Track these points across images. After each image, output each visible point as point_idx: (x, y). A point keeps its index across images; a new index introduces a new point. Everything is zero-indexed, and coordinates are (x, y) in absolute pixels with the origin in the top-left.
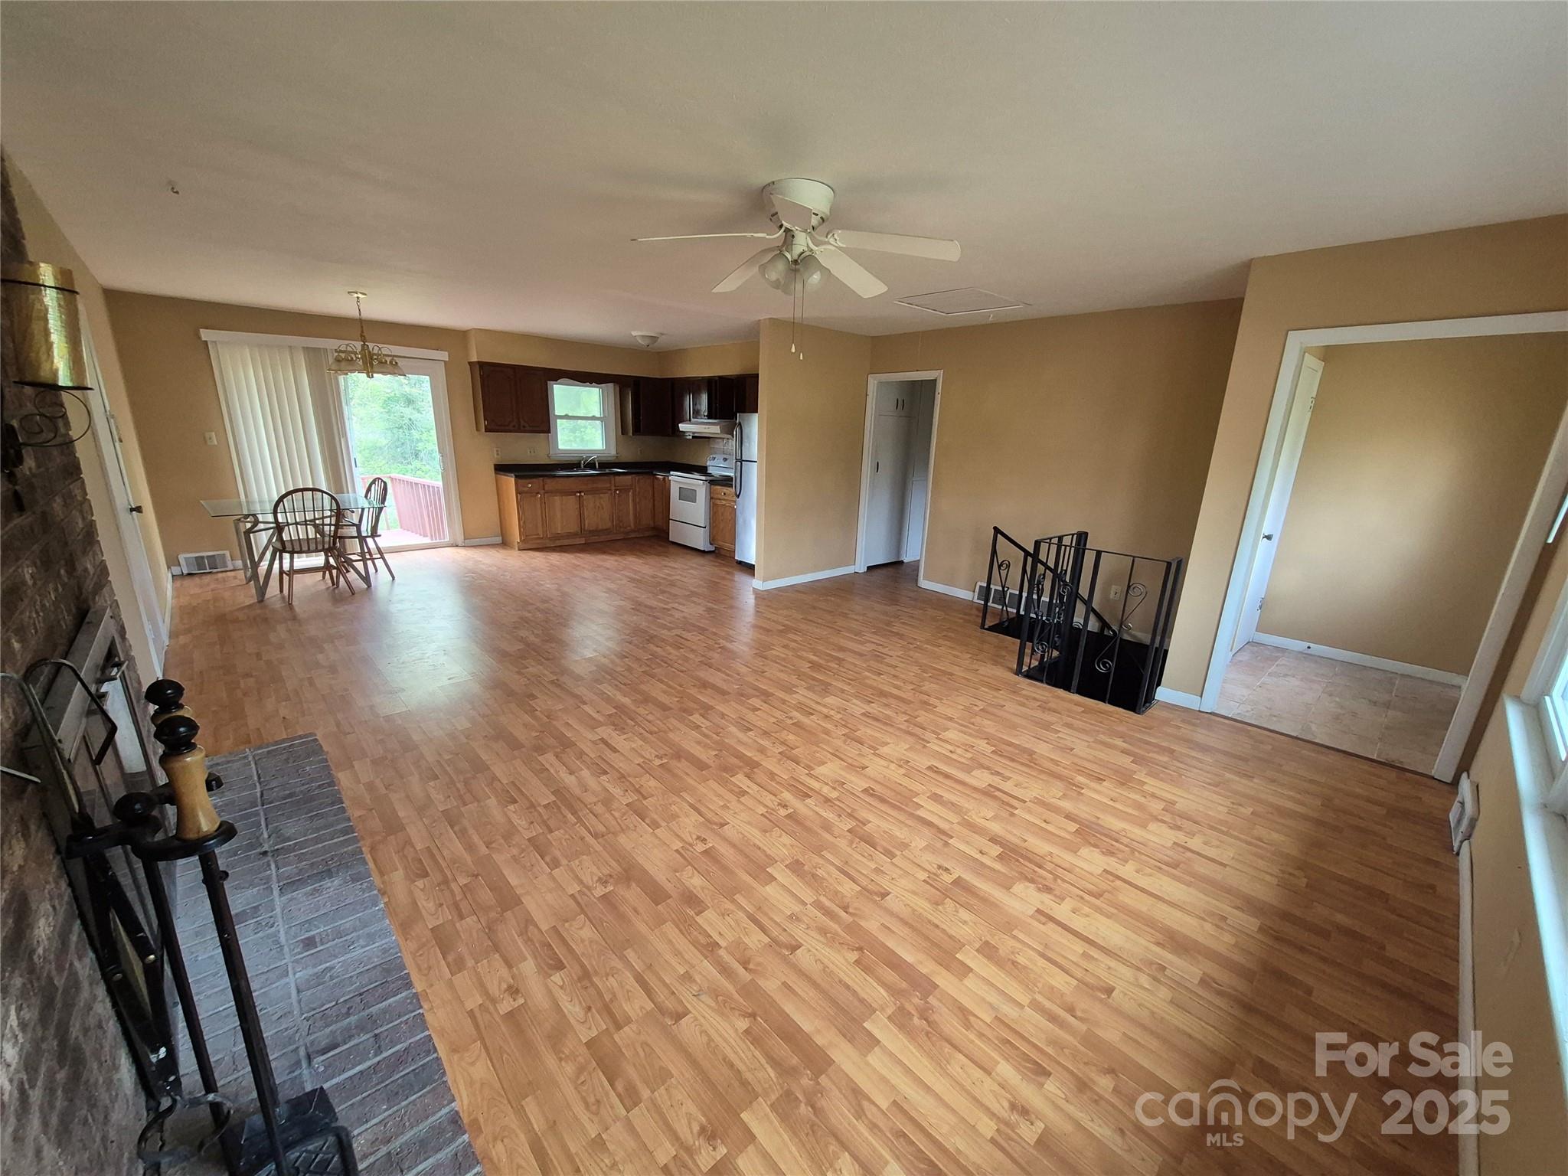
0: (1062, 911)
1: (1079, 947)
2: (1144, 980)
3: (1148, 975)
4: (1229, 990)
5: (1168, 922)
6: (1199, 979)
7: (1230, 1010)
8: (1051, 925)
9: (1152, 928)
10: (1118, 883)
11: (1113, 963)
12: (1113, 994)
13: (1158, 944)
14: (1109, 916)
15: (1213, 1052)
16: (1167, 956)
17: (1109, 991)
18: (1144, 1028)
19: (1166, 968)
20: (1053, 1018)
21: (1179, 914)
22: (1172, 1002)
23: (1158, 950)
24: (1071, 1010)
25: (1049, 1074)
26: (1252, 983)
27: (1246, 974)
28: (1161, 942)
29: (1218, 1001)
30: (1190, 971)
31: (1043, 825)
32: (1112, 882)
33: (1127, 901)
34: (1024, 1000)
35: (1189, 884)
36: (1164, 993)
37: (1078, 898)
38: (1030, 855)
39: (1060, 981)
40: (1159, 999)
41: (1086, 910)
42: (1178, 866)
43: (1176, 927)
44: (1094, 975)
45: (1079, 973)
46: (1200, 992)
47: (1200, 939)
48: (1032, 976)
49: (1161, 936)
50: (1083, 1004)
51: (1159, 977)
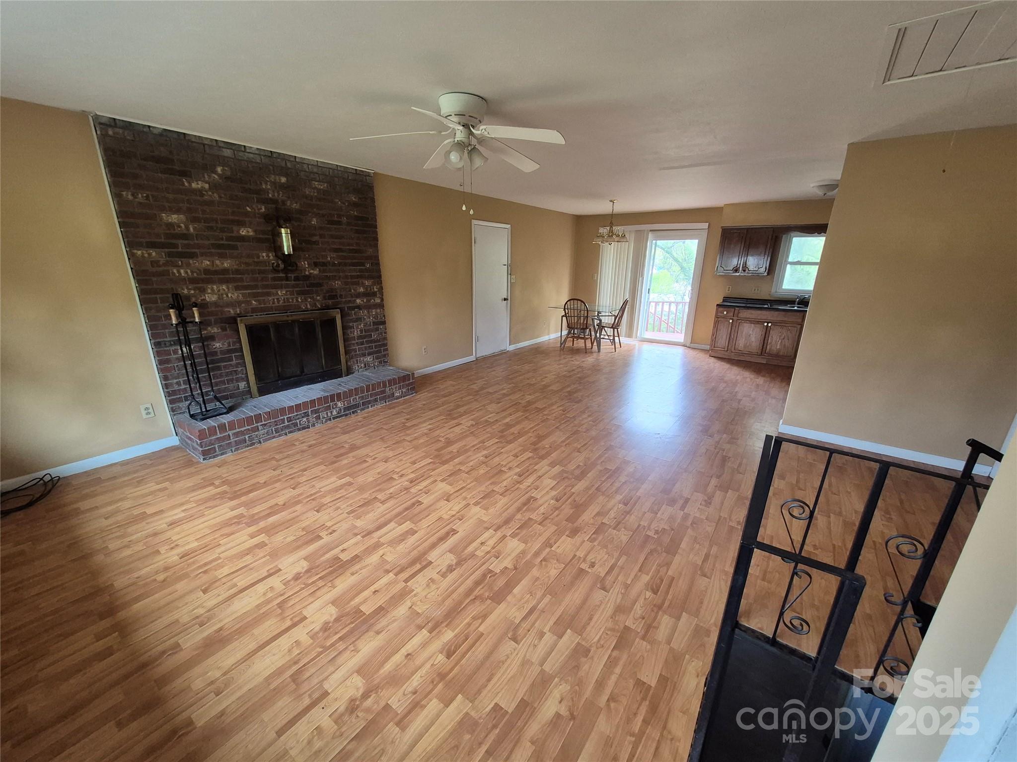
0: (276, 582)
1: (242, 584)
2: (201, 611)
3: (202, 615)
4: (159, 661)
5: (236, 644)
6: (181, 644)
7: (149, 654)
8: (266, 574)
9: (235, 631)
10: (288, 623)
11: (221, 598)
12: (201, 592)
13: (221, 629)
14: (258, 607)
15: (136, 631)
16: (208, 631)
17: (205, 591)
18: (172, 602)
19: (200, 627)
20: (206, 564)
21: (239, 655)
22: (177, 621)
23: (215, 628)
24: (205, 572)
25: (180, 558)
26: (155, 681)
27: (164, 681)
28: (221, 632)
29: (160, 648)
30: (190, 641)
31: (372, 589)
32: (291, 619)
33: (268, 623)
34: (222, 556)
35: (268, 679)
36: (185, 619)
37: (282, 593)
38: (335, 575)
39: (226, 571)
40: (183, 615)
41: (270, 595)
42: (294, 681)
43: (229, 648)
44: (220, 586)
45: (224, 580)
46: (172, 641)
47: (210, 661)
48: (235, 560)
49: (225, 634)
50: (205, 578)
51: (197, 620)
